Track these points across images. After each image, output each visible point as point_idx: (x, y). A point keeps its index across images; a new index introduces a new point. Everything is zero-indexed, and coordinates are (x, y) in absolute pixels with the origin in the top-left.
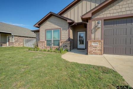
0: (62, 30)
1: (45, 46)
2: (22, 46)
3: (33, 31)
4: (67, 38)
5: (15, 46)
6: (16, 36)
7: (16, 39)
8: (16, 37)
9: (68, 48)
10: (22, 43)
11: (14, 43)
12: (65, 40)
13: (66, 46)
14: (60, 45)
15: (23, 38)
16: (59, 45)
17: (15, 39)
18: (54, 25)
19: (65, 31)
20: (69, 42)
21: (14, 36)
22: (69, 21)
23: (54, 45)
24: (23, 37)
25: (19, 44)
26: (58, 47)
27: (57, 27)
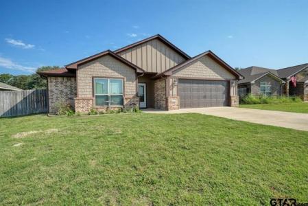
0: (125, 80)
1: (95, 106)
4: (135, 93)
9: (137, 107)
12: (132, 96)
13: (135, 104)
14: (125, 102)
16: (122, 104)
18: (110, 71)
19: (131, 83)
20: (137, 99)
26: (122, 106)
27: (116, 74)
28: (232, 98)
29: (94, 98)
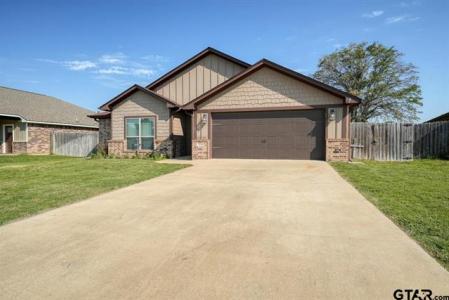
0: (157, 118)
1: (125, 150)
2: (47, 153)
3: (91, 117)
4: (168, 135)
5: (29, 152)
6: (33, 125)
7: (32, 134)
8: (33, 128)
9: (170, 153)
10: (47, 146)
11: (29, 145)
12: (165, 138)
13: (166, 149)
14: (155, 147)
15: (49, 130)
16: (152, 148)
17: (29, 135)
18: (142, 109)
19: (164, 121)
20: (170, 143)
21: (29, 124)
22: (169, 105)
23: (142, 148)
24: (50, 126)
25: (39, 146)
26: (151, 151)
27: (148, 112)
28: (328, 144)
29: (125, 142)
